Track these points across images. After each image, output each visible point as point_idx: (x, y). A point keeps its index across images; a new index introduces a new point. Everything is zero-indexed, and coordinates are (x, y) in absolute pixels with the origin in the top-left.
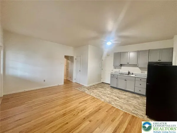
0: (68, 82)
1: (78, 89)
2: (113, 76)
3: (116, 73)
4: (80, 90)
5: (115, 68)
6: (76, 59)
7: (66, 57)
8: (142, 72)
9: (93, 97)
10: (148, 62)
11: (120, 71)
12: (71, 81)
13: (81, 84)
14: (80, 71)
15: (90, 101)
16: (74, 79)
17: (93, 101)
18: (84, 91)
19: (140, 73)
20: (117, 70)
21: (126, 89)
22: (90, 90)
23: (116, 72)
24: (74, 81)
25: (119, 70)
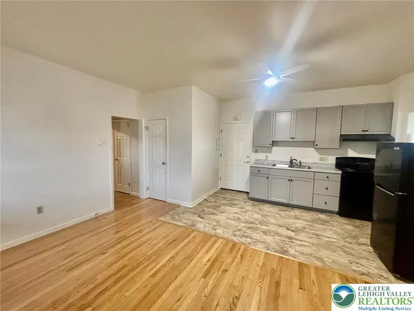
0: (124, 198)
1: (167, 219)
2: (257, 172)
3: (260, 164)
4: (180, 224)
5: (256, 151)
6: (147, 128)
7: (117, 122)
8: (321, 158)
9: (227, 241)
10: (341, 135)
11: (269, 159)
12: (133, 193)
13: (169, 200)
14: (164, 164)
15: (230, 260)
16: (145, 188)
17: (239, 256)
18: (194, 225)
19: (318, 161)
20: (261, 156)
21: (291, 203)
22: (205, 216)
23: (259, 162)
24: (144, 194)
25: (267, 156)
